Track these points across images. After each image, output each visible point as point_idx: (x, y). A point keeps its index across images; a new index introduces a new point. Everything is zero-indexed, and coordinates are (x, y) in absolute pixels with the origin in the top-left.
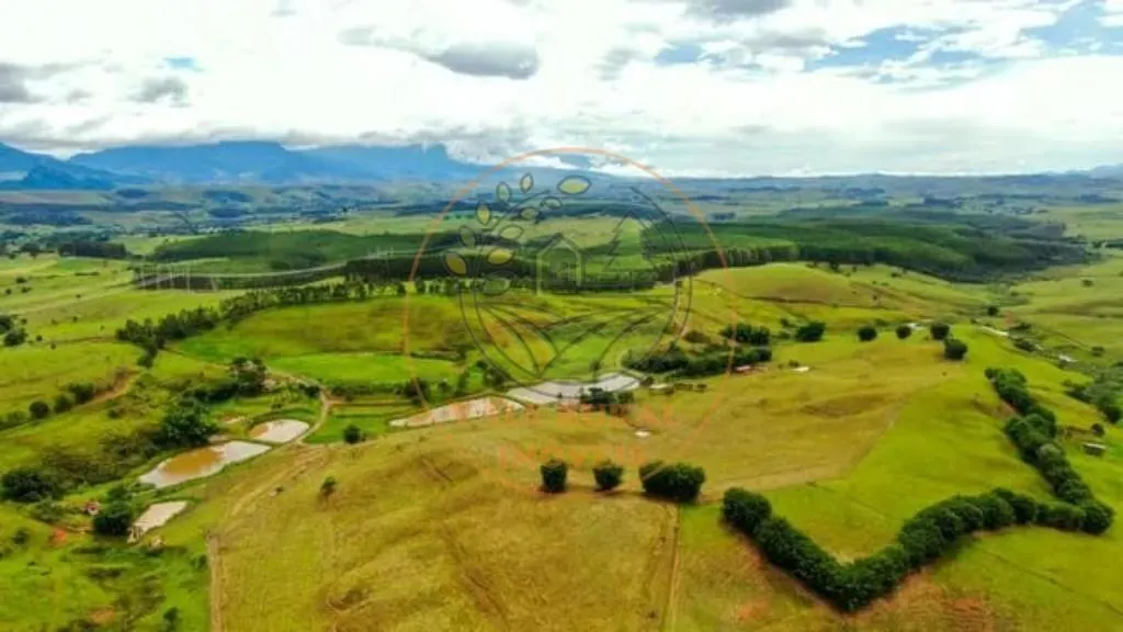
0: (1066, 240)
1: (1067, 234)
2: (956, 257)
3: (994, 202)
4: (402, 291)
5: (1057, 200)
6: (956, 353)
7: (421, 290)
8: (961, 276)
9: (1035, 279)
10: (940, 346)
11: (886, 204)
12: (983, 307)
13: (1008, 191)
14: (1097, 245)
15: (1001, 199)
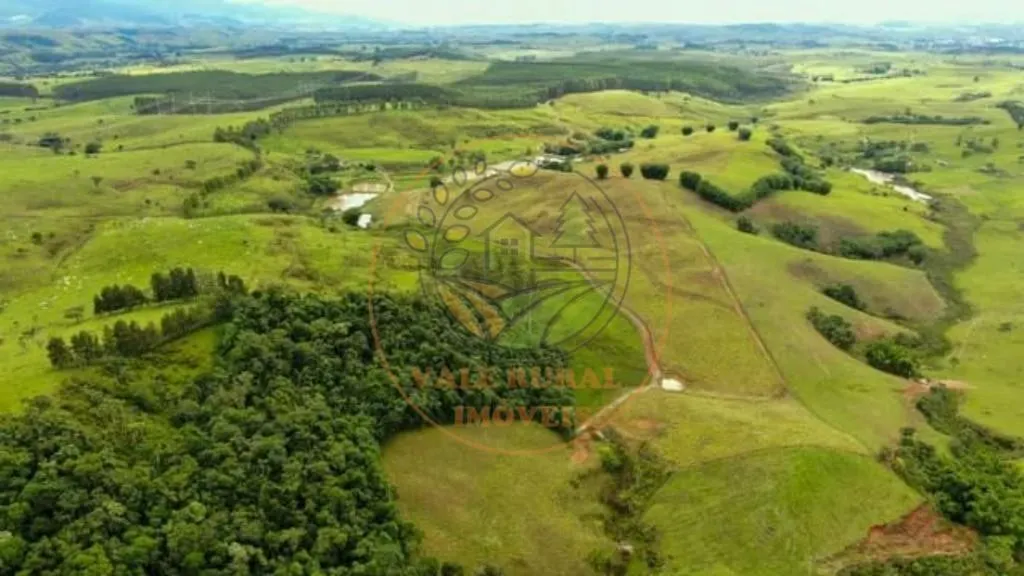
0: (792, 75)
1: (794, 71)
2: (726, 87)
3: (737, 46)
4: (383, 108)
5: (784, 45)
6: (745, 136)
7: (395, 107)
8: (730, 100)
9: (776, 101)
10: (736, 134)
11: (655, 48)
12: (747, 118)
13: (745, 36)
14: (815, 79)
15: (742, 43)
